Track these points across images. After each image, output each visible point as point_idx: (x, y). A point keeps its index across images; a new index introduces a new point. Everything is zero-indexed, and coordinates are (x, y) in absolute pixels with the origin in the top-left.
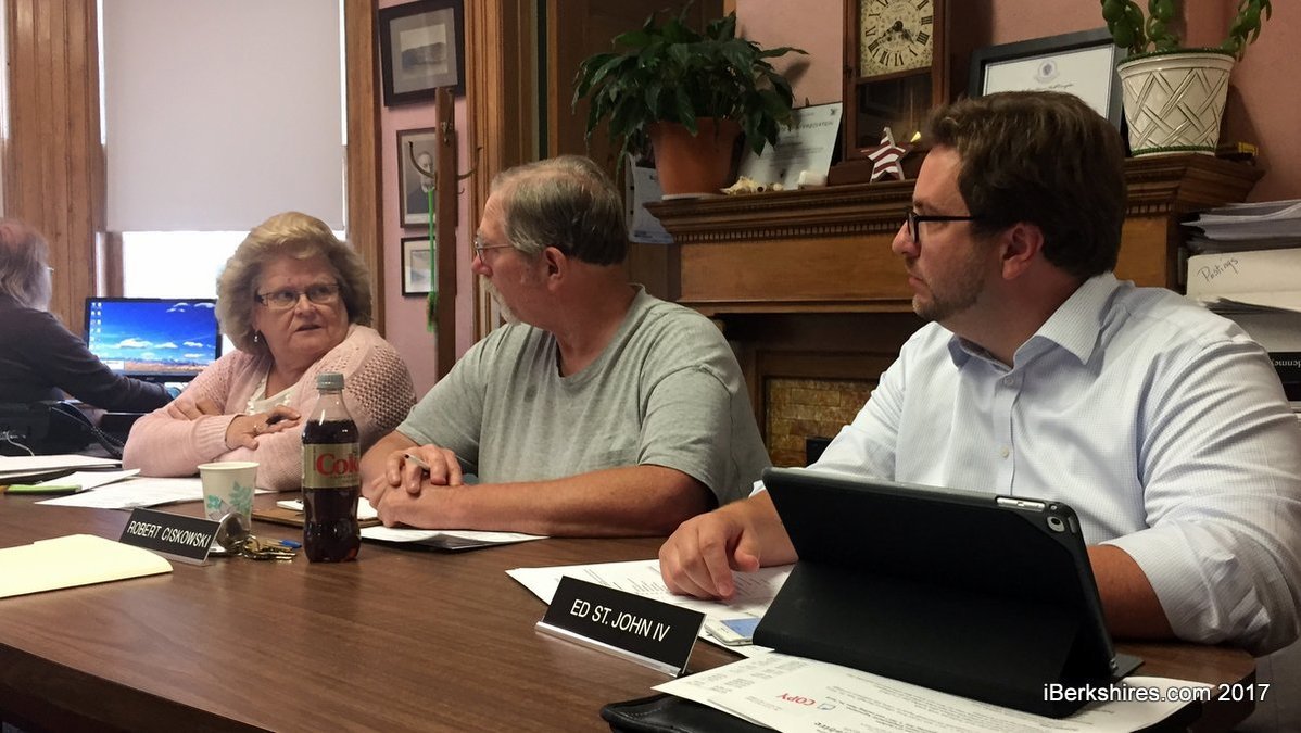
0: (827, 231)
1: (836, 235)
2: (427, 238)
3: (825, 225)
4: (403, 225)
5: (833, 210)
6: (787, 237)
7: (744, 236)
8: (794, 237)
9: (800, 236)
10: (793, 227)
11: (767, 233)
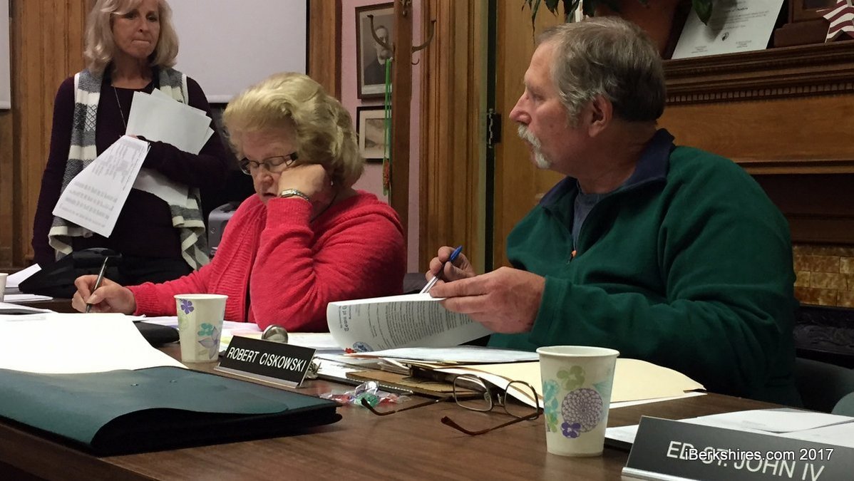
0: (774, 93)
1: (783, 97)
2: (382, 108)
3: (771, 87)
4: (360, 96)
5: (781, 72)
6: (733, 100)
7: (689, 99)
8: (740, 100)
9: (746, 99)
10: (740, 89)
11: (713, 97)
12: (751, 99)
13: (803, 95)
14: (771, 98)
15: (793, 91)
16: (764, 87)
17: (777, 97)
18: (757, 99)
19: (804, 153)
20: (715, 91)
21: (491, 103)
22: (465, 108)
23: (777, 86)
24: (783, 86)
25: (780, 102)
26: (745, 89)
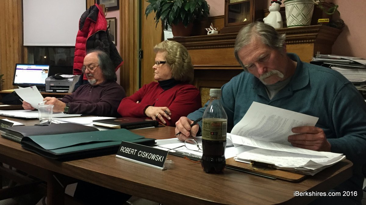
5: (220, 41)
6: (207, 48)
7: (195, 48)
8: (209, 48)
9: (210, 48)
10: (209, 45)
11: (201, 47)
12: (212, 48)
13: (226, 47)
14: (217, 48)
15: (223, 46)
16: (215, 45)
17: (219, 48)
18: (214, 48)
19: (226, 63)
20: (202, 46)
21: (140, 47)
22: (133, 49)
23: (219, 45)
24: (220, 45)
25: (219, 49)
26: (210, 45)
